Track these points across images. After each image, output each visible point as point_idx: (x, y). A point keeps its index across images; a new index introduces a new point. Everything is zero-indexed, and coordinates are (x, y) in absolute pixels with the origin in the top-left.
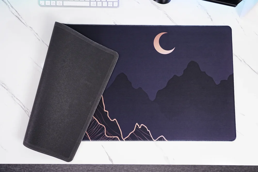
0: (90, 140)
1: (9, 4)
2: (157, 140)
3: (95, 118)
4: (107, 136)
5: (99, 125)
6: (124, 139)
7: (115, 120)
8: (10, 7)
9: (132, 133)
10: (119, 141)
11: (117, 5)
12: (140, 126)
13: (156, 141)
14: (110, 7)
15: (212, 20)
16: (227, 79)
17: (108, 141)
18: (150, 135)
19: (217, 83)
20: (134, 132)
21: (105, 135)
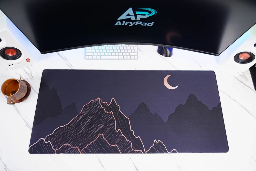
0: (121, 153)
1: (65, 59)
3: (124, 136)
5: (127, 141)
6: (146, 152)
7: (139, 138)
8: (66, 61)
10: (142, 153)
11: (137, 58)
12: (157, 142)
13: (170, 153)
14: (132, 59)
15: (201, 67)
16: (217, 107)
17: (134, 153)
18: (165, 149)
19: (211, 109)
20: (153, 146)
21: (132, 149)
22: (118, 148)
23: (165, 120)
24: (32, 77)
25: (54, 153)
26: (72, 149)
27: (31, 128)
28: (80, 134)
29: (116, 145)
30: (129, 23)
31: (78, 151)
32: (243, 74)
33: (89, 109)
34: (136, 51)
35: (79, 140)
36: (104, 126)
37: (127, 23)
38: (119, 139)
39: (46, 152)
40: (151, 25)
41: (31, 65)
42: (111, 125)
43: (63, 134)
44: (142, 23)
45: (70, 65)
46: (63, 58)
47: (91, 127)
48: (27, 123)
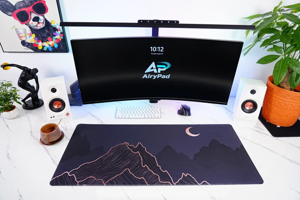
1: (98, 118)
2: (201, 185)
3: (150, 170)
4: (161, 182)
5: (154, 174)
6: (174, 183)
7: (166, 172)
9: (181, 180)
10: (171, 185)
12: (186, 175)
16: (240, 147)
17: (162, 185)
18: (195, 180)
19: (234, 149)
20: (182, 179)
21: (159, 181)
22: (145, 181)
23: (191, 157)
24: (67, 129)
25: (77, 184)
26: (96, 181)
27: (57, 164)
28: (107, 168)
29: (143, 178)
30: (153, 76)
31: (103, 183)
32: (257, 126)
33: (116, 150)
34: (159, 113)
35: (104, 174)
36: (131, 162)
37: (151, 76)
38: (145, 172)
39: (68, 184)
40: (169, 78)
41: (67, 122)
42: (138, 162)
43: (88, 169)
44: (162, 76)
45: (102, 122)
46: (96, 118)
47: (118, 163)
48: (54, 161)
